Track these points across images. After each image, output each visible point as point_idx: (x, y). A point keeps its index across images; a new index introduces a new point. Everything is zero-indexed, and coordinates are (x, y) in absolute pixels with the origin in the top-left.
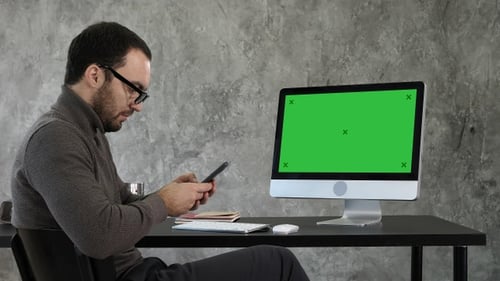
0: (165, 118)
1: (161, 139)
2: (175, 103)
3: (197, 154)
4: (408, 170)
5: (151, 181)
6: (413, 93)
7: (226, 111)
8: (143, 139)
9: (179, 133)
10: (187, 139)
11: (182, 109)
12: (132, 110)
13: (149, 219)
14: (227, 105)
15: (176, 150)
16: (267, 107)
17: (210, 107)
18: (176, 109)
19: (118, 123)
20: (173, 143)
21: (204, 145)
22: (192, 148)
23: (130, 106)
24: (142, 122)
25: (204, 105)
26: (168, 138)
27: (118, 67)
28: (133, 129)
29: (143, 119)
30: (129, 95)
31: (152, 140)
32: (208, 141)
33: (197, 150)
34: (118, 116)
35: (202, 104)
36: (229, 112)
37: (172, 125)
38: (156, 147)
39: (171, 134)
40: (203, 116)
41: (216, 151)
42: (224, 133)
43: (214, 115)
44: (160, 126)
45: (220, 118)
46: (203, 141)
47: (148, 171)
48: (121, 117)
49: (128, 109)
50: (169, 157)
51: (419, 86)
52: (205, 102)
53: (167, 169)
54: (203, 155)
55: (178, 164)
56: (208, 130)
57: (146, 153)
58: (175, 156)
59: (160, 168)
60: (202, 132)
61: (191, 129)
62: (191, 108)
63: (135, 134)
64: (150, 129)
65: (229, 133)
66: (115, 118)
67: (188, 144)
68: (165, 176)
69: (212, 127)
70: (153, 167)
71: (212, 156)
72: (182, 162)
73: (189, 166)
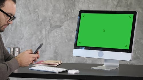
0: (46, 10)
1: (45, 19)
2: (51, 3)
3: (60, 27)
4: (128, 48)
5: (39, 38)
6: (132, 15)
7: (74, 8)
8: (37, 19)
9: (52, 17)
10: (56, 19)
11: (54, 6)
12: (8, 24)
13: (10, 69)
14: (75, 5)
15: (51, 25)
16: (92, 7)
17: (67, 6)
18: (51, 6)
19: (3, 29)
20: (50, 21)
21: (63, 23)
22: (58, 24)
23: (7, 22)
24: (36, 12)
25: (64, 5)
26: (48, 19)
27: (1, 7)
28: (32, 14)
29: (37, 10)
30: (6, 18)
31: (40, 20)
32: (66, 21)
33: (61, 25)
34: (2, 27)
35: (63, 4)
36: (75, 8)
37: (50, 13)
38: (42, 23)
39: (49, 17)
40: (64, 10)
41: (69, 26)
42: (72, 18)
43: (68, 9)
44: (44, 14)
45: (71, 11)
46: (63, 21)
47: (38, 33)
48: (4, 27)
49: (6, 23)
50: (48, 27)
51: (134, 13)
52: (64, 3)
53: (47, 33)
54: (63, 27)
55: (52, 31)
56: (65, 16)
57: (38, 25)
58: (51, 27)
59: (44, 32)
60: (63, 17)
61: (58, 15)
62: (58, 6)
63: (33, 16)
64: (40, 15)
65: (75, 18)
66: (1, 27)
67: (56, 22)
68: (46, 36)
69: (67, 15)
70: (41, 32)
71: (67, 28)
72: (54, 30)
73: (57, 32)
